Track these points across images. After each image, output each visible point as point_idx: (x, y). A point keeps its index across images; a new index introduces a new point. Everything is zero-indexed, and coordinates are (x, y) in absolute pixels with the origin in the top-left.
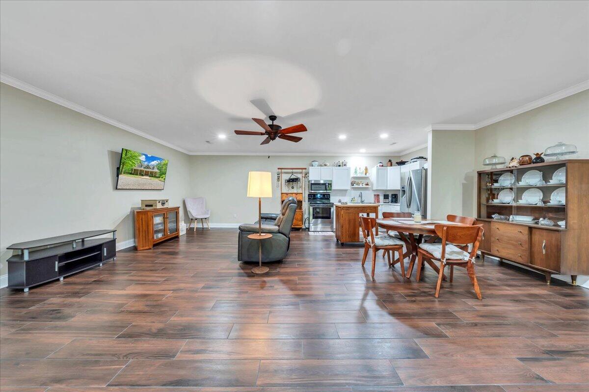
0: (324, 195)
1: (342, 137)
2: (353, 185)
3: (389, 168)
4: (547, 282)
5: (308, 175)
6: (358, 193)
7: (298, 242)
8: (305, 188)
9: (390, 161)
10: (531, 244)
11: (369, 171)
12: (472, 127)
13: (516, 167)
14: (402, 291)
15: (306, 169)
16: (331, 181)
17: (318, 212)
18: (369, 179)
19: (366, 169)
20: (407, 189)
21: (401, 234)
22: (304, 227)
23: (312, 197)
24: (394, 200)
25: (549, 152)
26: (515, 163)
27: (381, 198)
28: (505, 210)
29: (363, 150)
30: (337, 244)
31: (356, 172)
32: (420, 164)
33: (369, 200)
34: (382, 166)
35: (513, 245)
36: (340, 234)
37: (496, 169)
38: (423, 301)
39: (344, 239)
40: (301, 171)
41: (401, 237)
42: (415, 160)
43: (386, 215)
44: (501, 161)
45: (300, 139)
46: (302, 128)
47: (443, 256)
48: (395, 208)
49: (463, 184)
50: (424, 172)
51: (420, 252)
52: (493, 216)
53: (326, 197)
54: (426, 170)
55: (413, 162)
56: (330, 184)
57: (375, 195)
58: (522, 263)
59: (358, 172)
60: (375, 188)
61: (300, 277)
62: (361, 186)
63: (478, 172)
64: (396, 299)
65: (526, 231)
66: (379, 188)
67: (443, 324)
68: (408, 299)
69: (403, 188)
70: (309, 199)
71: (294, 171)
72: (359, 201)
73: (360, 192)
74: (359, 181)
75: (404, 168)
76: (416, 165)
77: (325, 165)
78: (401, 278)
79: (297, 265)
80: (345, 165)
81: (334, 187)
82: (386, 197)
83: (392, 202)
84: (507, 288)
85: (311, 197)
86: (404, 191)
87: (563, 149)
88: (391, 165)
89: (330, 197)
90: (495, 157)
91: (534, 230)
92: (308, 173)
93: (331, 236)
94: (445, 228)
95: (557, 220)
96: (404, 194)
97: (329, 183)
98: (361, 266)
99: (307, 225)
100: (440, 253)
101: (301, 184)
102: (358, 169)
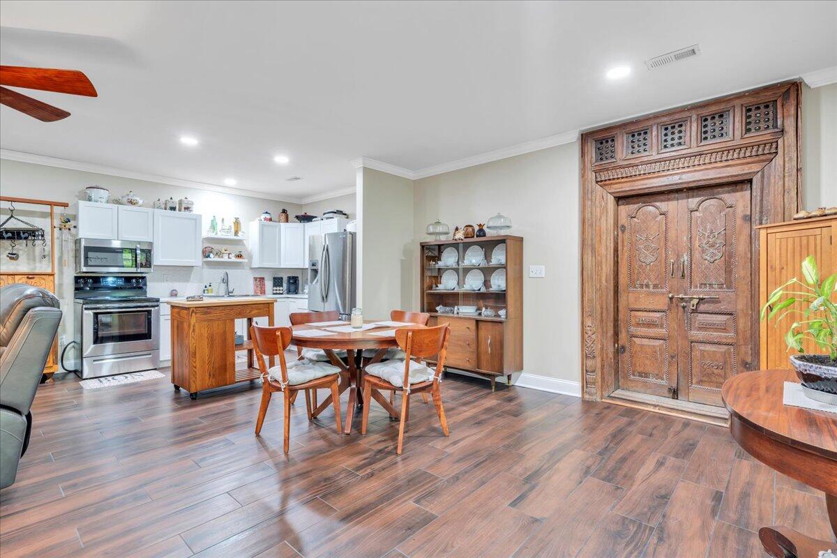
0: (128, 279)
1: (189, 141)
2: (209, 256)
3: (283, 225)
4: (492, 389)
5: (72, 223)
6: (220, 273)
7: (53, 418)
8: (61, 258)
9: (284, 211)
10: (478, 342)
11: (243, 227)
12: (411, 175)
13: (462, 239)
14: (348, 462)
15: (65, 205)
16: (151, 244)
17: (107, 325)
18: (243, 245)
19: (237, 223)
20: (321, 267)
21: (329, 353)
22: (59, 370)
23: (87, 285)
24: (292, 288)
25: (491, 224)
26: (460, 235)
27: (269, 284)
28: (450, 299)
29: (231, 182)
30: (177, 397)
31: (213, 227)
32: (339, 224)
33: (244, 289)
34: (271, 220)
35: (461, 346)
36: (186, 371)
37: (440, 240)
38: (383, 469)
39: (199, 383)
40: (47, 209)
41: (330, 359)
42: (331, 215)
43: (296, 319)
44: (445, 230)
45: (59, 114)
46: (78, 84)
47: (406, 381)
48: (300, 304)
49: (402, 260)
50: (349, 237)
51: (369, 381)
52: (438, 308)
53: (134, 283)
54: (353, 235)
55: (327, 218)
56: (148, 253)
57: (255, 279)
58: (470, 369)
59: (219, 227)
60: (256, 264)
61: (86, 522)
62: (225, 258)
63: (421, 243)
64: (343, 483)
65: (473, 325)
66: (266, 265)
67: (424, 497)
68: (361, 473)
69: (313, 265)
70: (76, 289)
71: (17, 206)
72: (222, 292)
73: (225, 271)
74: (222, 248)
75: (311, 228)
76: (333, 225)
77: (131, 202)
78: (336, 438)
79: (65, 489)
80: (187, 208)
81: (157, 260)
82: (277, 282)
83: (289, 292)
84: (465, 408)
85: (86, 283)
86: (315, 271)
87: (501, 222)
88: (287, 221)
89: (145, 285)
90: (438, 223)
91: (480, 324)
92: (75, 217)
93: (155, 383)
94: (410, 334)
95: (497, 309)
96: (316, 276)
97: (145, 247)
98: (253, 437)
99: (70, 363)
100: (401, 377)
101: (48, 249)
102: (219, 221)
